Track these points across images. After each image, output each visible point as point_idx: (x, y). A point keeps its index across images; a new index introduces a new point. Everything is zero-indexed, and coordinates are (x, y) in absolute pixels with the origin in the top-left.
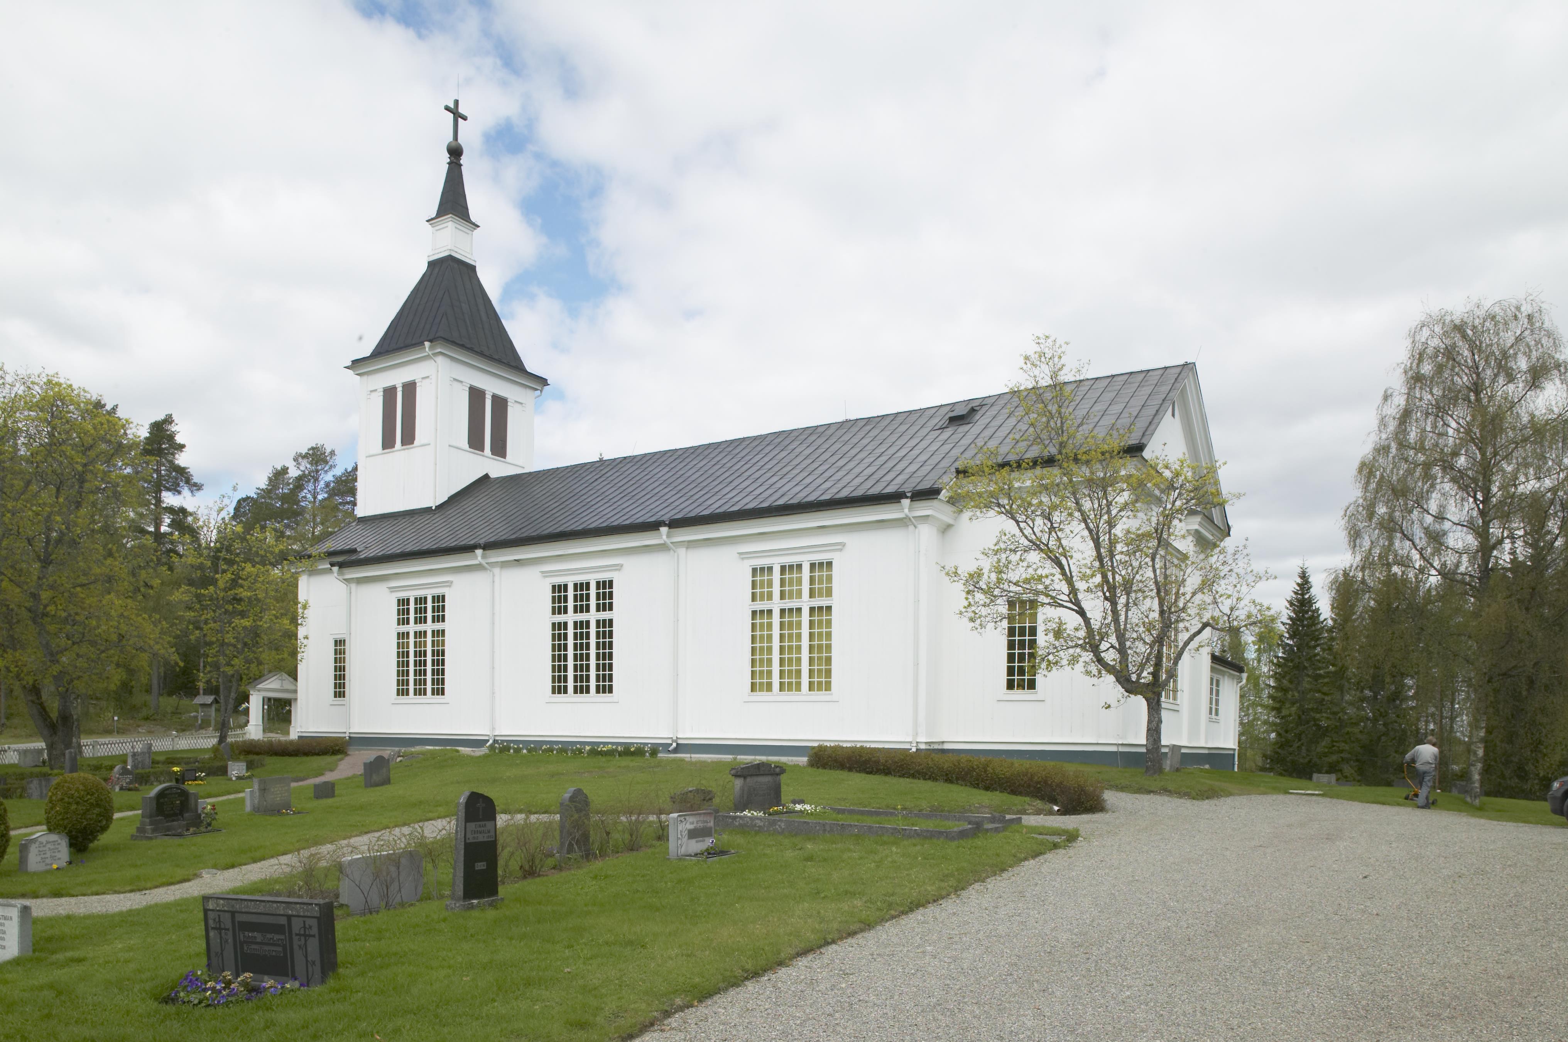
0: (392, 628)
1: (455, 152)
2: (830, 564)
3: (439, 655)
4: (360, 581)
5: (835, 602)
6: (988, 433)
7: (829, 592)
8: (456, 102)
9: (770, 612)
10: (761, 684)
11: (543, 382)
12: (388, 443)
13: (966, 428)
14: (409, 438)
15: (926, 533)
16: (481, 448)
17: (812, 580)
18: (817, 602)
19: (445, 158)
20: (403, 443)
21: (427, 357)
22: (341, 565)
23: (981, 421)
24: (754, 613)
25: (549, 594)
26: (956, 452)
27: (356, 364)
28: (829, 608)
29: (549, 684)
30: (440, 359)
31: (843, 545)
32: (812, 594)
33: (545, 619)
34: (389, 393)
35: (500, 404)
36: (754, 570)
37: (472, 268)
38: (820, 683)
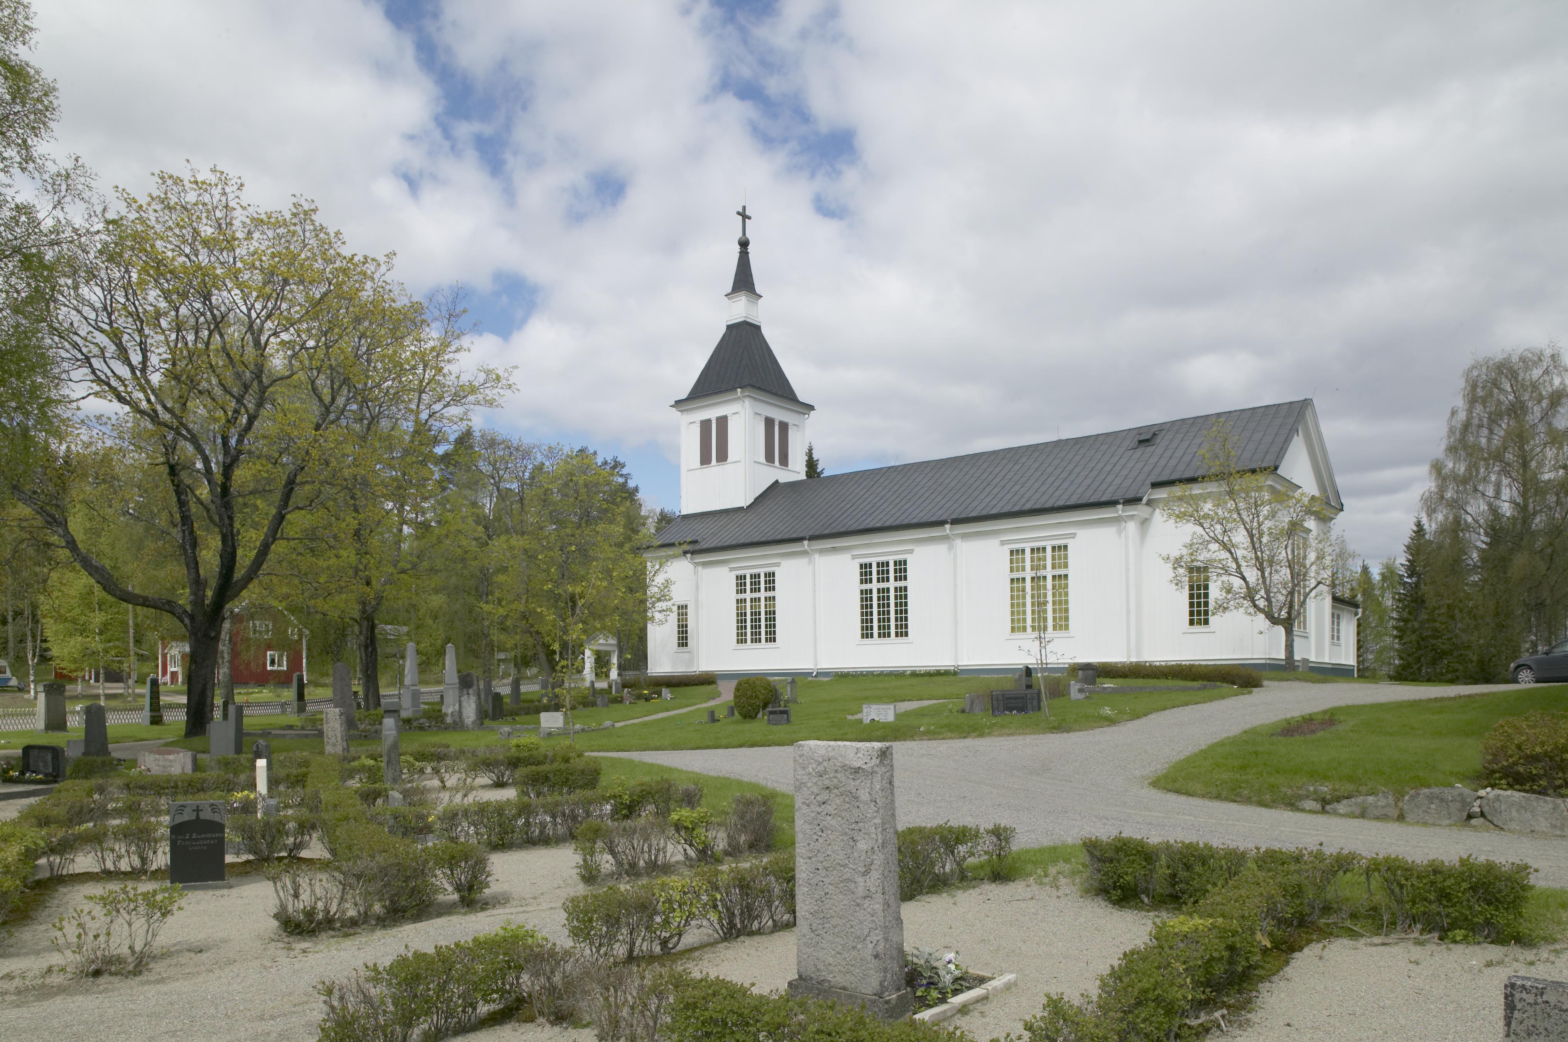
0: (733, 596)
1: (744, 244)
2: (1066, 547)
3: (771, 616)
4: (704, 564)
5: (1071, 571)
6: (1168, 454)
7: (1066, 566)
8: (744, 208)
9: (1024, 579)
10: (1019, 628)
11: (811, 408)
12: (705, 459)
13: (1152, 449)
14: (723, 456)
15: (1133, 525)
16: (773, 462)
17: (1053, 558)
18: (1057, 572)
19: (737, 248)
20: (718, 460)
21: (738, 399)
22: (693, 553)
23: (1162, 443)
24: (1012, 580)
25: (858, 570)
26: (1147, 469)
27: (678, 403)
28: (1066, 576)
29: (859, 632)
30: (746, 400)
31: (1075, 534)
32: (1054, 567)
33: (855, 587)
34: (705, 425)
35: (784, 427)
36: (1012, 552)
37: (758, 328)
38: (1061, 626)
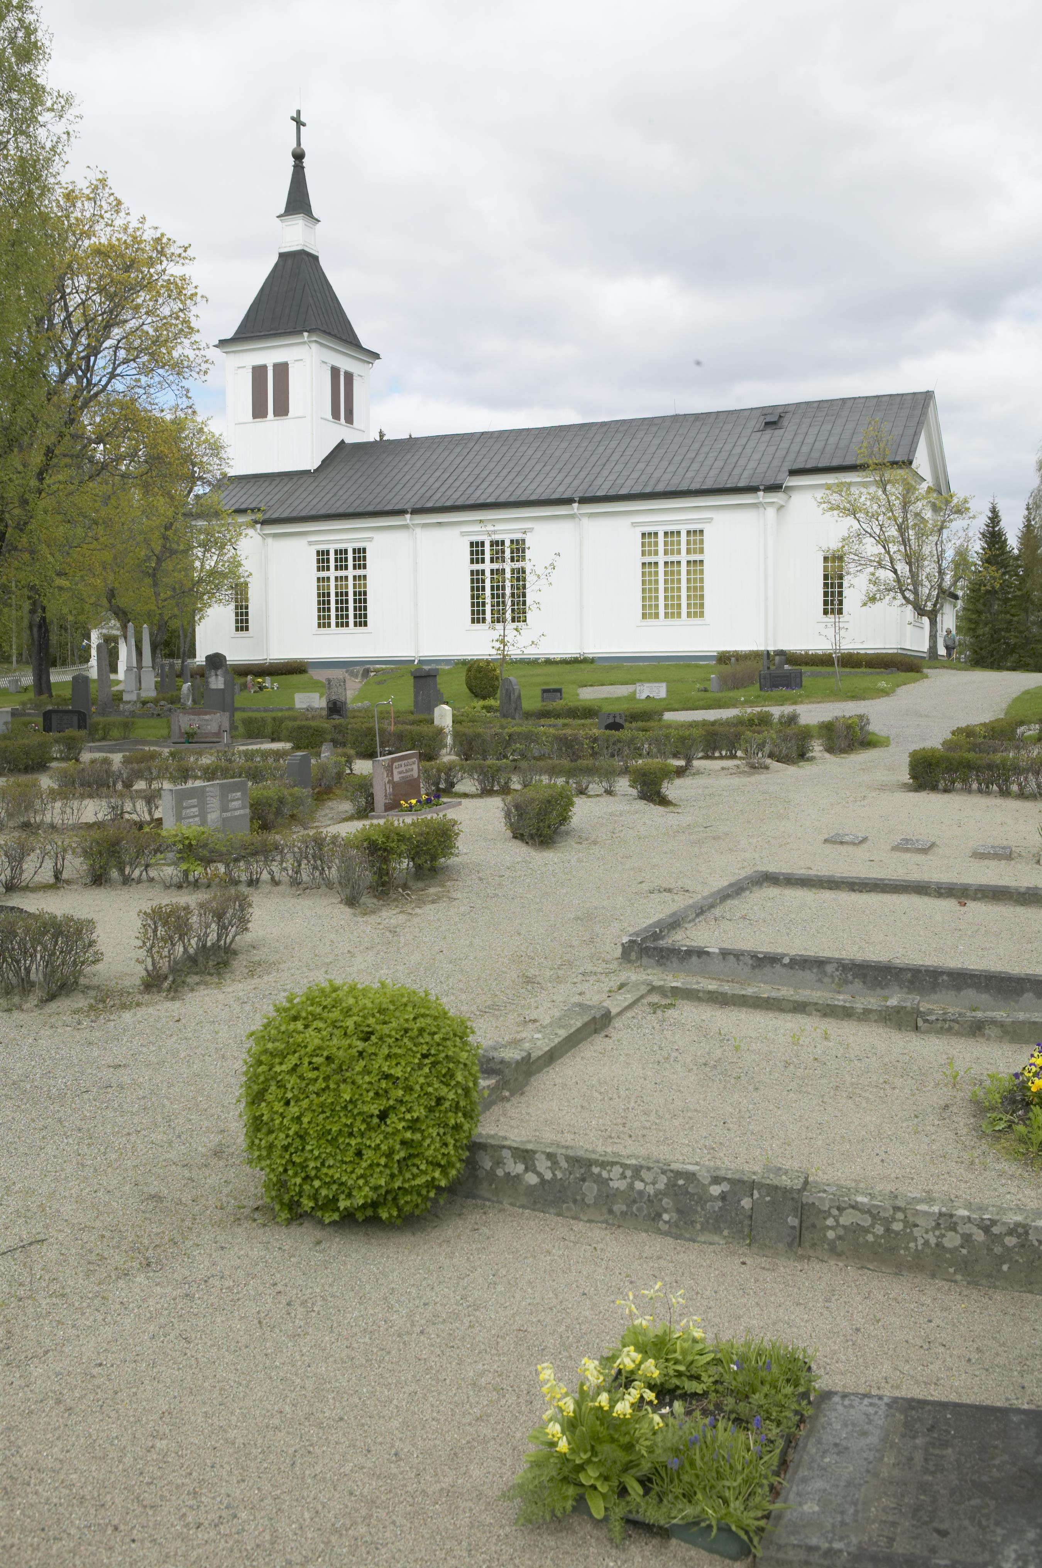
0: (312, 573)
1: (299, 156)
2: (701, 532)
3: (359, 595)
4: (275, 536)
5: (707, 557)
6: (799, 439)
7: (702, 551)
8: (299, 112)
9: (656, 564)
10: (650, 614)
11: (376, 356)
12: (259, 411)
13: (781, 432)
14: (282, 409)
15: (771, 512)
16: (339, 417)
17: (688, 542)
18: (692, 557)
19: (291, 161)
20: (276, 414)
21: (305, 345)
22: (264, 523)
23: (790, 425)
24: (644, 564)
25: (468, 549)
26: (780, 454)
27: (223, 343)
28: (702, 562)
29: (469, 616)
30: (314, 346)
31: (712, 519)
32: (688, 552)
33: (464, 567)
34: (259, 373)
35: (350, 378)
36: (643, 535)
37: (316, 258)
38: (695, 613)
